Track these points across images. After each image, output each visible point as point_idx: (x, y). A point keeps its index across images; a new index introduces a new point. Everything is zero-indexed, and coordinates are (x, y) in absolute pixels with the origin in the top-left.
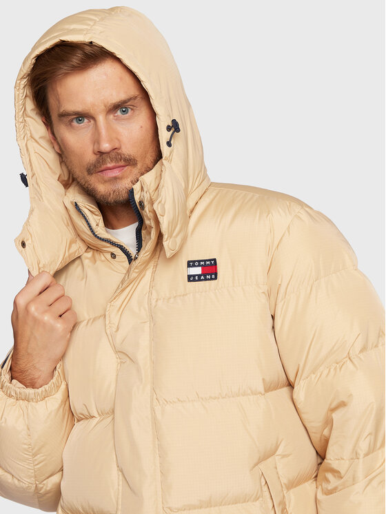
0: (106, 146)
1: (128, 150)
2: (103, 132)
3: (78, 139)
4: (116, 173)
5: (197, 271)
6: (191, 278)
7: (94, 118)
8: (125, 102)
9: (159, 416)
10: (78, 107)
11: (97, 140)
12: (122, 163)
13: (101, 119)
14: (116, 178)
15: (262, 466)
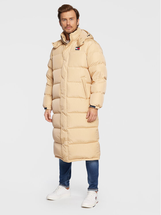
0: (68, 24)
1: (71, 25)
2: (68, 22)
3: (64, 23)
4: (69, 28)
5: (77, 49)
6: (76, 50)
7: (67, 20)
8: (72, 18)
9: (68, 68)
10: (65, 18)
11: (67, 23)
12: (70, 27)
13: (68, 20)
14: (69, 29)
15: (82, 78)
